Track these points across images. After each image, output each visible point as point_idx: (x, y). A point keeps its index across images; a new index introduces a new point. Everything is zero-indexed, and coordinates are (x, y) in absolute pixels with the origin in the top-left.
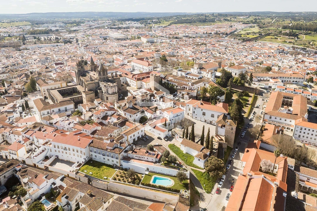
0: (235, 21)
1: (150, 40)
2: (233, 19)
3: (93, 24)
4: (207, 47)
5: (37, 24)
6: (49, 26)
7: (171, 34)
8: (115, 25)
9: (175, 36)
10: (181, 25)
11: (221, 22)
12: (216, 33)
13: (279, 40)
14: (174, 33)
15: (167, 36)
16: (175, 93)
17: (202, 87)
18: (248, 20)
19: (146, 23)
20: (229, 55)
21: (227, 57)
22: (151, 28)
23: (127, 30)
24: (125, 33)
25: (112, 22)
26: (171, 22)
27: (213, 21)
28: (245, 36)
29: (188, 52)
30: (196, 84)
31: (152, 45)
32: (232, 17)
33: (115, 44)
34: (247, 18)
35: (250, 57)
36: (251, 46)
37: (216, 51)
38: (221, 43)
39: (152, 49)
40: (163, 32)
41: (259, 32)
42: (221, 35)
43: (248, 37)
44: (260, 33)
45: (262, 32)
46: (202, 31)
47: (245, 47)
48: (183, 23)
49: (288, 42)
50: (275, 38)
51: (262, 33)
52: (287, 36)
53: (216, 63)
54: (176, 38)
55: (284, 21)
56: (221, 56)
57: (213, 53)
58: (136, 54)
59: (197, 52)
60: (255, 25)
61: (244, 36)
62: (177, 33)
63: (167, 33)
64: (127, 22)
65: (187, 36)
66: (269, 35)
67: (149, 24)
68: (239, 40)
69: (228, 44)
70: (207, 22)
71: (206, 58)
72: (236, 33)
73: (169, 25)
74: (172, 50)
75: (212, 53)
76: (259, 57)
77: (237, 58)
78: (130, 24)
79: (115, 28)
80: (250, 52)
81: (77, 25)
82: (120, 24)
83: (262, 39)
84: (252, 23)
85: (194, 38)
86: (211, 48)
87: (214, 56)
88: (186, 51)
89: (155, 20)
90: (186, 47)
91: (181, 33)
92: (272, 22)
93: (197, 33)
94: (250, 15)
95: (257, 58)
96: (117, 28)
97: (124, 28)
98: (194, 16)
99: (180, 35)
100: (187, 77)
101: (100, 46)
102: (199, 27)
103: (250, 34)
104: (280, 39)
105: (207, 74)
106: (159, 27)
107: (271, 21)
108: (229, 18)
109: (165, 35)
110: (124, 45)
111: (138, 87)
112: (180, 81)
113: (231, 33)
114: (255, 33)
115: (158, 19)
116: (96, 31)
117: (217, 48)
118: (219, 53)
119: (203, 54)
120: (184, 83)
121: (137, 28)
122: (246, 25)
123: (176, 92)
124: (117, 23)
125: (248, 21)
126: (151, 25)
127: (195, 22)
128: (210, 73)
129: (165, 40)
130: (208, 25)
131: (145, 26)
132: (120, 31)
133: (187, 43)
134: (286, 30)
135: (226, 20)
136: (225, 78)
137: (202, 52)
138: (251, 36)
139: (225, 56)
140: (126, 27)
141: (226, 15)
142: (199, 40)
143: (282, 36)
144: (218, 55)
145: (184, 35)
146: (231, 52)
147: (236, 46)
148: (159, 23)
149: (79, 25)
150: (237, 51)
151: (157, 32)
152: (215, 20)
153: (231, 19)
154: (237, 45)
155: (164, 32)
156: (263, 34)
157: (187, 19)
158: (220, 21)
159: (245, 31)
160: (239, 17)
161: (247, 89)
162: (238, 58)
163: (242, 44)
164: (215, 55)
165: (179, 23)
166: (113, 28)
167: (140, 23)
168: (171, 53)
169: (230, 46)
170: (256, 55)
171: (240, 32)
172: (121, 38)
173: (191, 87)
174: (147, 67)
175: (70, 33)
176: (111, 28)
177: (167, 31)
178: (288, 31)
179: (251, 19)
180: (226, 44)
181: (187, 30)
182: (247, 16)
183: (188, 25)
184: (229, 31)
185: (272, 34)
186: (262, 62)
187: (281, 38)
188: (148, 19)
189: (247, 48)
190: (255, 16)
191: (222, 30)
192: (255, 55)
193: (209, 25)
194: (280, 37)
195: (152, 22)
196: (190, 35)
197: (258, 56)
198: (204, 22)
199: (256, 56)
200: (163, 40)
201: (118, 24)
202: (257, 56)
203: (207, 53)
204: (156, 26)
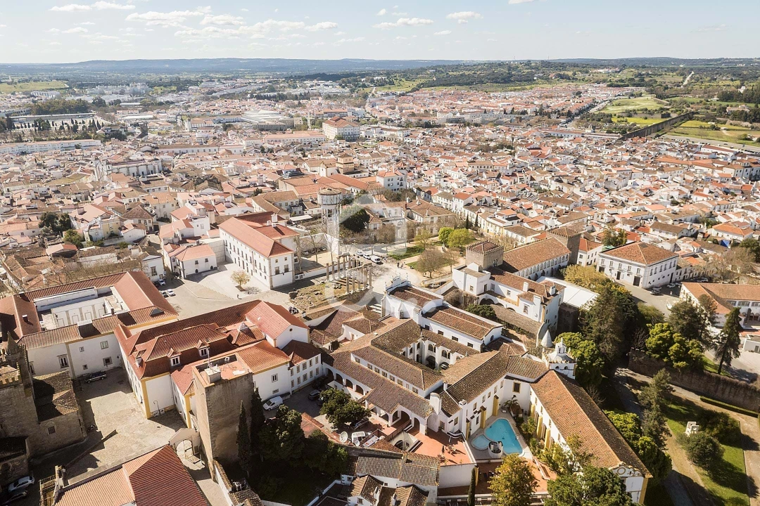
0: (586, 79)
1: (347, 132)
2: (580, 75)
3: (222, 87)
4: (516, 158)
5: (81, 86)
6: (106, 92)
7: (413, 115)
8: (272, 90)
9: (425, 120)
10: (444, 89)
11: (550, 83)
12: (541, 112)
13: (724, 132)
14: (422, 110)
15: (403, 119)
16: (339, 478)
17: (499, 401)
18: (618, 77)
19: (356, 86)
20: (591, 186)
21: (583, 195)
22: (365, 96)
23: (299, 103)
24: (291, 111)
25: (269, 82)
26: (419, 82)
27: (529, 80)
28: (622, 119)
29: (455, 175)
30: (468, 398)
31: (349, 146)
32: (576, 69)
33: (244, 143)
34: (616, 72)
35: (662, 194)
36: (652, 153)
37: (545, 170)
38: (559, 144)
39: (337, 165)
40: (394, 108)
41: (662, 109)
42: (554, 117)
43: (634, 124)
44: (664, 112)
45: (668, 109)
46: (500, 105)
47: (639, 157)
48: (450, 85)
49: (755, 139)
50: (714, 128)
51: (669, 112)
52: (745, 121)
53: (557, 238)
54: (428, 125)
55: (716, 79)
56: (565, 190)
57: (538, 179)
58: (275, 186)
59: (484, 174)
60: (643, 89)
61: (619, 119)
62: (431, 113)
63: (404, 111)
64: (308, 83)
65: (457, 121)
66: (689, 116)
67: (364, 86)
68: (609, 132)
69: (581, 146)
70: (512, 81)
71: (514, 200)
72: (592, 111)
73: (413, 90)
74: (398, 172)
75: (532, 179)
76: (694, 197)
77: (619, 197)
78: (314, 88)
79: (269, 98)
80: (659, 175)
81: (180, 89)
82: (289, 86)
83: (675, 129)
84: (634, 85)
85: (476, 125)
86: (529, 161)
87: (540, 191)
88: (449, 172)
89: (379, 78)
90: (449, 158)
91: (441, 112)
92: (685, 83)
93: (485, 112)
94: (624, 66)
95: (687, 199)
96: (274, 97)
97: (296, 98)
98: (480, 67)
99: (440, 118)
100: (427, 328)
101: (195, 149)
102: (492, 94)
103: (636, 113)
104: (728, 130)
105: (522, 303)
106: (387, 94)
107: (681, 79)
108: (570, 73)
109: (398, 116)
110: (267, 146)
111: (153, 409)
112: (384, 374)
113: (581, 111)
114: (651, 113)
115: (388, 74)
116: (217, 105)
117: (548, 162)
118: (557, 180)
119: (504, 181)
120: (404, 387)
121: (328, 97)
122: (617, 91)
123: (345, 477)
124: (281, 85)
125: (622, 81)
126: (367, 90)
127: (482, 82)
128: (537, 300)
129: (393, 133)
130: (515, 90)
131: (352, 91)
132: (280, 106)
133: (454, 141)
134: (734, 104)
135: (562, 77)
136: (613, 341)
137: (499, 176)
138: (640, 122)
139: (576, 190)
140: (301, 94)
141: (562, 65)
142: (490, 131)
143: (729, 121)
144: (554, 186)
145: (450, 116)
146: (597, 176)
147: (606, 153)
148: (388, 86)
149: (185, 90)
150: (614, 171)
151: (377, 107)
152: (535, 78)
153: (575, 74)
154: (609, 151)
155: (397, 107)
156: (674, 116)
157: (462, 75)
158: (548, 80)
159: (619, 105)
160: (595, 71)
161: (721, 387)
162: (624, 199)
163: (624, 147)
164: (543, 187)
165: (441, 85)
166: (265, 98)
167: (340, 85)
168: (396, 181)
169: (588, 152)
170: (684, 189)
171: (604, 108)
172: (274, 124)
173: (443, 418)
174: (267, 261)
175: (147, 111)
176: (259, 97)
177: (404, 105)
178: (742, 107)
179: (627, 74)
180: (575, 146)
181: (459, 102)
182: (616, 67)
183: (463, 90)
184: (574, 105)
185: (700, 116)
186: (711, 215)
187: (727, 126)
188: (363, 76)
189: (642, 159)
190: (637, 67)
191: (555, 104)
192: (680, 188)
193: (519, 90)
194: (725, 123)
195: (372, 81)
196: (467, 117)
197: (691, 192)
198: (505, 82)
199: (683, 192)
200: (385, 132)
201: (284, 87)
202: (687, 191)
203: (517, 179)
204: (380, 92)
